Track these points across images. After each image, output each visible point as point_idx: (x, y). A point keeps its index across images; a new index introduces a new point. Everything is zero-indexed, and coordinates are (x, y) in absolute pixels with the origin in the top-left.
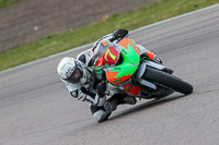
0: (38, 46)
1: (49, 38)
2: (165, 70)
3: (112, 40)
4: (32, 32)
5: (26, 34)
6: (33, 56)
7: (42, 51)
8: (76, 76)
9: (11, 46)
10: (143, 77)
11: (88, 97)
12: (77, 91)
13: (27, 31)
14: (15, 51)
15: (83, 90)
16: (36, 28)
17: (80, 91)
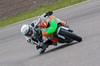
0: (36, 10)
1: (41, 7)
2: (69, 31)
3: (45, 16)
4: (33, 4)
5: (30, 5)
6: (33, 15)
7: (37, 13)
8: (30, 33)
9: (23, 10)
10: (59, 34)
11: (35, 42)
12: (30, 40)
13: (31, 3)
14: (25, 12)
15: (33, 39)
16: (35, 2)
17: (31, 40)
